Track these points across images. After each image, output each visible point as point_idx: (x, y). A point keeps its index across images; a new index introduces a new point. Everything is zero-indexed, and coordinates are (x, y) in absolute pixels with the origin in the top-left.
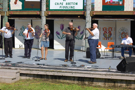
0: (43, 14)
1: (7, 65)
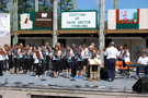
0: (55, 33)
1: (18, 86)
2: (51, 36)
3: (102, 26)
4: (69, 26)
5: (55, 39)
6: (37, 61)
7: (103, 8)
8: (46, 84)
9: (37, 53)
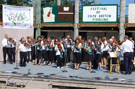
0: (76, 27)
1: (40, 77)
2: (72, 29)
3: (123, 20)
4: (90, 20)
5: (77, 32)
6: (58, 53)
7: (124, 3)
8: (67, 75)
9: (59, 45)
